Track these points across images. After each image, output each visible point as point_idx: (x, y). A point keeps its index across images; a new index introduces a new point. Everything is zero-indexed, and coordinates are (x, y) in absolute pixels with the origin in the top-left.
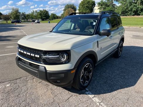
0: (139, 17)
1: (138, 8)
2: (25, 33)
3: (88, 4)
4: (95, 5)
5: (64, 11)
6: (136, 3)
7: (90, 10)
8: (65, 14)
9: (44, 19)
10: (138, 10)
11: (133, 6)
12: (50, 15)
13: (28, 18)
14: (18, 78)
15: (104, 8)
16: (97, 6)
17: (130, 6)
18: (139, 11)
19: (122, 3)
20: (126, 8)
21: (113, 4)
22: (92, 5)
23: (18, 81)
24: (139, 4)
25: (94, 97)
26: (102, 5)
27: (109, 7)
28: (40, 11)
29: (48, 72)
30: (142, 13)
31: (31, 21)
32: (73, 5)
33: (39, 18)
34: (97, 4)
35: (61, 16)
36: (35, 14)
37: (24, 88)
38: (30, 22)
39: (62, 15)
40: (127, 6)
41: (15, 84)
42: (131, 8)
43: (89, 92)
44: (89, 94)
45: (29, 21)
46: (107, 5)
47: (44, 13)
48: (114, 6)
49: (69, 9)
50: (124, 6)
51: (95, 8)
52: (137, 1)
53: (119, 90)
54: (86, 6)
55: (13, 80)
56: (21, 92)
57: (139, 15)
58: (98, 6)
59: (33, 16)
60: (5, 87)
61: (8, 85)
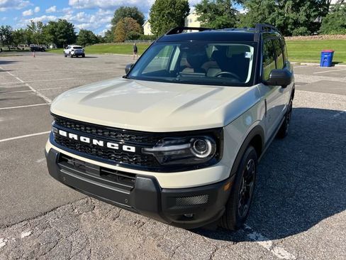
0: (291, 41)
1: (288, 18)
2: (23, 82)
3: (171, 7)
4: (188, 10)
5: (113, 24)
6: (282, 7)
7: (177, 22)
8: (118, 31)
9: (62, 42)
10: (287, 24)
11: (276, 14)
12: (77, 34)
13: (17, 41)
14: (46, 209)
15: (211, 19)
16: (195, 12)
17: (270, 13)
18: (289, 26)
19: (251, 7)
20: (260, 17)
21: (231, 8)
22: (182, 10)
23: (50, 218)
24: (289, 10)
25: (274, 245)
26: (205, 11)
27: (222, 15)
28: (52, 23)
29: (164, 191)
30: (295, 30)
31: (29, 48)
32: (136, 9)
33: (49, 40)
34: (194, 8)
35: (106, 37)
36: (37, 30)
37: (76, 239)
38: (23, 51)
39: (109, 33)
40: (264, 13)
41: (44, 229)
42: (273, 18)
43: (255, 233)
44: (257, 239)
45: (21, 48)
46: (217, 10)
47: (61, 29)
48: (232, 13)
49: (127, 19)
50: (256, 14)
51: (189, 17)
52: (285, 2)
53: (324, 221)
54: (169, 13)
55: (34, 218)
56: (73, 252)
57: (290, 35)
58: (198, 14)
59: (32, 37)
60: (18, 240)
61: (24, 235)
